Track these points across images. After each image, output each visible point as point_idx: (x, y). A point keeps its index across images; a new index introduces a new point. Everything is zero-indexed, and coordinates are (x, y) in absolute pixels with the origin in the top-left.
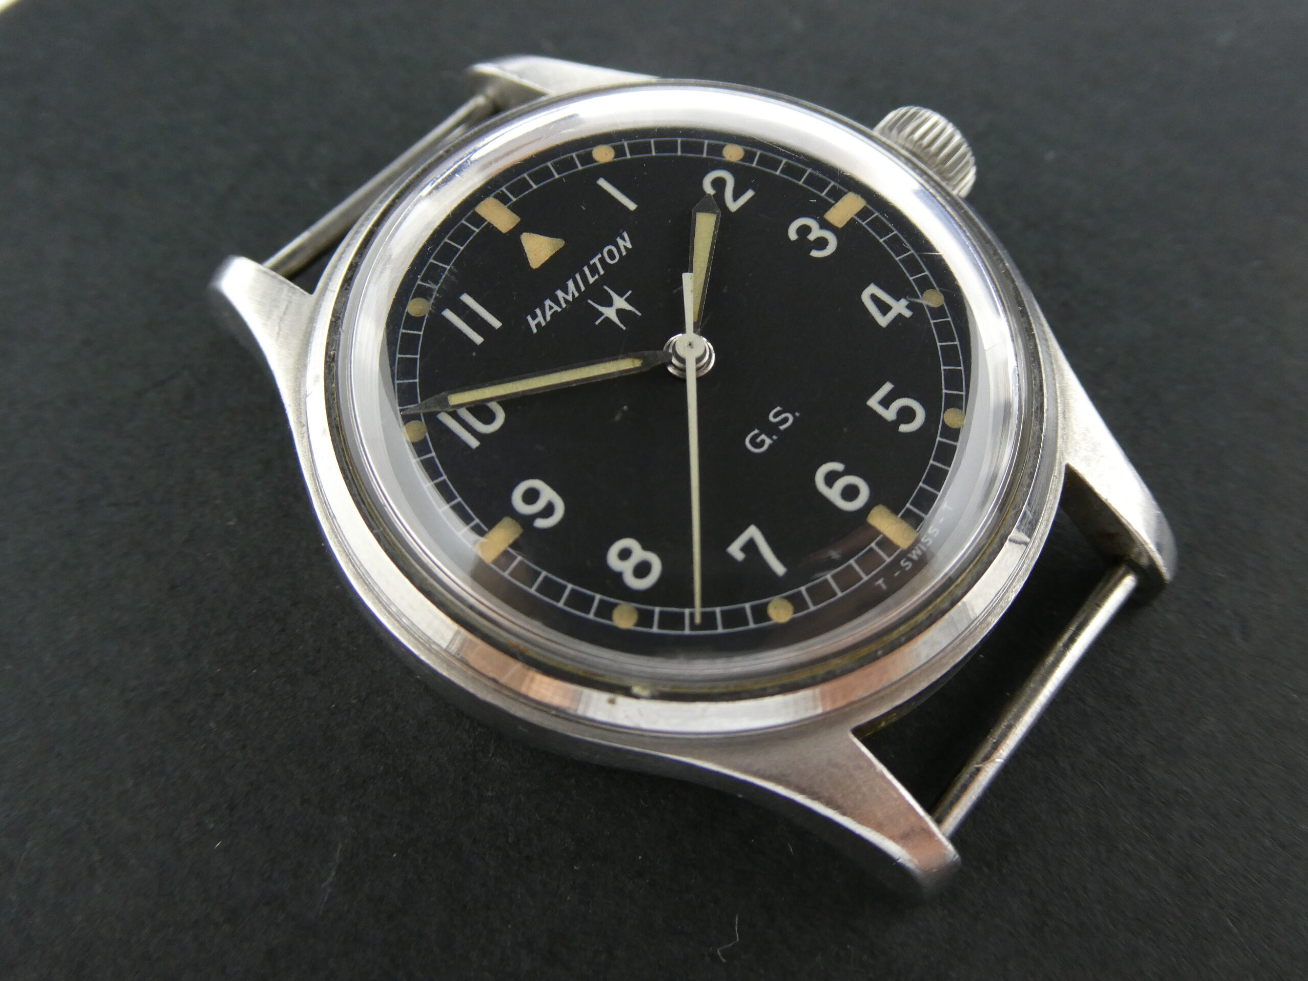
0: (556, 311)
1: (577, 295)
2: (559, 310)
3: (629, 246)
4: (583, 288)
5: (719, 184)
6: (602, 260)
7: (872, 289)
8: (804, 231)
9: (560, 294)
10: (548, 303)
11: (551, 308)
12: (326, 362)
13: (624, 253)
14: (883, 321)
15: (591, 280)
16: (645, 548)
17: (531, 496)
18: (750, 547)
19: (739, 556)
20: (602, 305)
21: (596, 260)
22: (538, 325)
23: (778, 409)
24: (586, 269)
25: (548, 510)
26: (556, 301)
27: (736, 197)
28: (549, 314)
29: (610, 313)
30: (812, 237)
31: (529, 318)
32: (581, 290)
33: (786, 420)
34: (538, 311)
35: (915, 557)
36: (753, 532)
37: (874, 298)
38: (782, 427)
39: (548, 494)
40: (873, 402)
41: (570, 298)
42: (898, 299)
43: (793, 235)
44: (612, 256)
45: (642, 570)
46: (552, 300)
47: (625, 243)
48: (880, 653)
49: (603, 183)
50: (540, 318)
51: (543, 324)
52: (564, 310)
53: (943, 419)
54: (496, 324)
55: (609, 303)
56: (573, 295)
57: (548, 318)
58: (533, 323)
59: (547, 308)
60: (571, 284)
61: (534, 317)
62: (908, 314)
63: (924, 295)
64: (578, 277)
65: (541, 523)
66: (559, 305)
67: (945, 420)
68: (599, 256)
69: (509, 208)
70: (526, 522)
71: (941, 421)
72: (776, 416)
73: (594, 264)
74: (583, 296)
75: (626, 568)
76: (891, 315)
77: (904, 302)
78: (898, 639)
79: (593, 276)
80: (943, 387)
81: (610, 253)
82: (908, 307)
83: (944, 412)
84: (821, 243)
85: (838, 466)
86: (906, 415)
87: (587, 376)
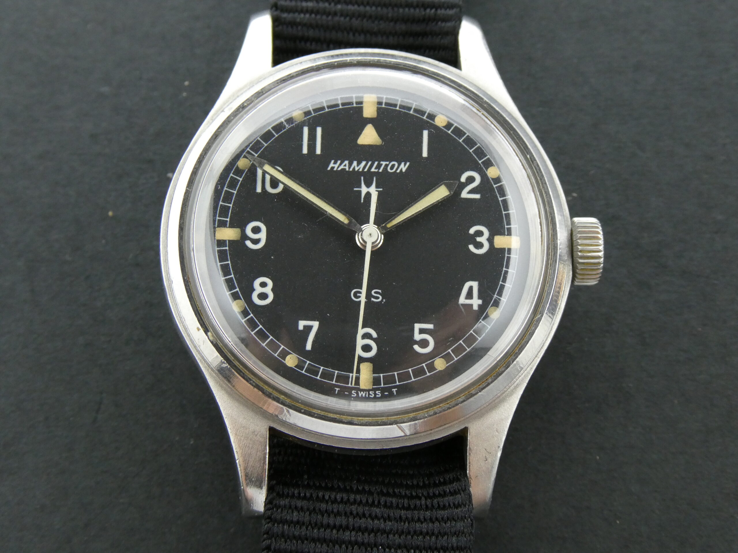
0: (345, 169)
1: (361, 170)
2: (347, 169)
3: (404, 170)
4: (366, 170)
5: (471, 180)
6: (387, 166)
7: (475, 285)
8: (480, 233)
9: (355, 163)
10: (346, 162)
11: (345, 165)
12: (240, 106)
13: (398, 171)
14: (462, 300)
15: (373, 170)
16: (273, 290)
17: (256, 230)
18: (308, 329)
19: (301, 328)
20: (365, 184)
21: (384, 163)
22: (333, 168)
23: (380, 291)
24: (376, 163)
25: (256, 242)
26: (350, 164)
27: (470, 192)
28: (342, 167)
29: (364, 190)
30: (478, 239)
31: (333, 161)
32: (364, 170)
33: (378, 298)
34: (339, 162)
35: (360, 395)
36: (316, 325)
37: (471, 288)
38: (373, 299)
39: (263, 236)
40: (417, 326)
41: (357, 169)
42: (479, 298)
43: (472, 231)
44: (392, 168)
45: (263, 296)
46: (349, 163)
47: (404, 167)
48: (303, 411)
49: (425, 133)
50: (336, 166)
51: (335, 169)
52: (349, 171)
53: (435, 360)
54: (318, 151)
55: (368, 185)
56: (359, 169)
57: (339, 169)
58: (332, 165)
59: (344, 164)
60: (364, 163)
61: (335, 163)
62: (475, 308)
63: (492, 307)
64: (370, 163)
65: (248, 243)
66: (349, 168)
67: (435, 361)
68: (388, 163)
69: (377, 107)
70: (244, 237)
71: (434, 359)
72: (375, 293)
73: (382, 164)
74: (363, 173)
75: (258, 290)
76: (468, 302)
77: (480, 302)
78: (315, 413)
79: (376, 169)
80: (451, 349)
81: (393, 166)
82: (479, 306)
83: (440, 358)
84: (479, 245)
85: (374, 335)
86: (424, 343)
87: (322, 207)
